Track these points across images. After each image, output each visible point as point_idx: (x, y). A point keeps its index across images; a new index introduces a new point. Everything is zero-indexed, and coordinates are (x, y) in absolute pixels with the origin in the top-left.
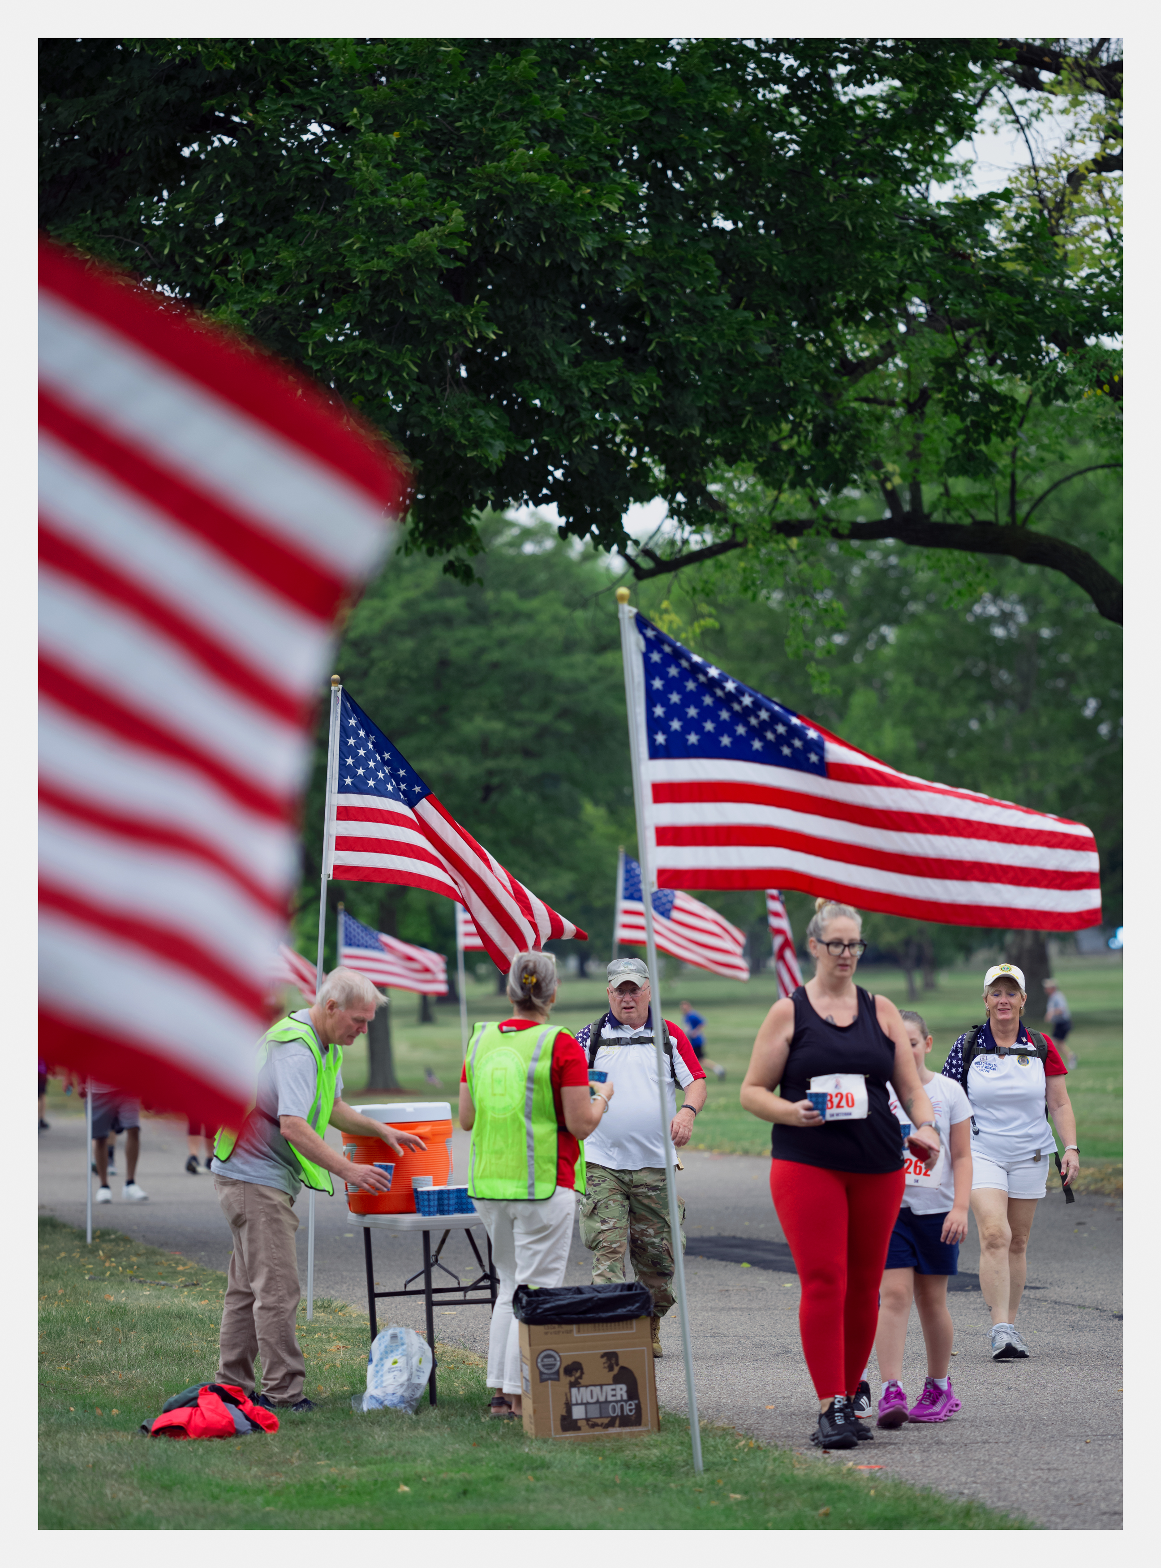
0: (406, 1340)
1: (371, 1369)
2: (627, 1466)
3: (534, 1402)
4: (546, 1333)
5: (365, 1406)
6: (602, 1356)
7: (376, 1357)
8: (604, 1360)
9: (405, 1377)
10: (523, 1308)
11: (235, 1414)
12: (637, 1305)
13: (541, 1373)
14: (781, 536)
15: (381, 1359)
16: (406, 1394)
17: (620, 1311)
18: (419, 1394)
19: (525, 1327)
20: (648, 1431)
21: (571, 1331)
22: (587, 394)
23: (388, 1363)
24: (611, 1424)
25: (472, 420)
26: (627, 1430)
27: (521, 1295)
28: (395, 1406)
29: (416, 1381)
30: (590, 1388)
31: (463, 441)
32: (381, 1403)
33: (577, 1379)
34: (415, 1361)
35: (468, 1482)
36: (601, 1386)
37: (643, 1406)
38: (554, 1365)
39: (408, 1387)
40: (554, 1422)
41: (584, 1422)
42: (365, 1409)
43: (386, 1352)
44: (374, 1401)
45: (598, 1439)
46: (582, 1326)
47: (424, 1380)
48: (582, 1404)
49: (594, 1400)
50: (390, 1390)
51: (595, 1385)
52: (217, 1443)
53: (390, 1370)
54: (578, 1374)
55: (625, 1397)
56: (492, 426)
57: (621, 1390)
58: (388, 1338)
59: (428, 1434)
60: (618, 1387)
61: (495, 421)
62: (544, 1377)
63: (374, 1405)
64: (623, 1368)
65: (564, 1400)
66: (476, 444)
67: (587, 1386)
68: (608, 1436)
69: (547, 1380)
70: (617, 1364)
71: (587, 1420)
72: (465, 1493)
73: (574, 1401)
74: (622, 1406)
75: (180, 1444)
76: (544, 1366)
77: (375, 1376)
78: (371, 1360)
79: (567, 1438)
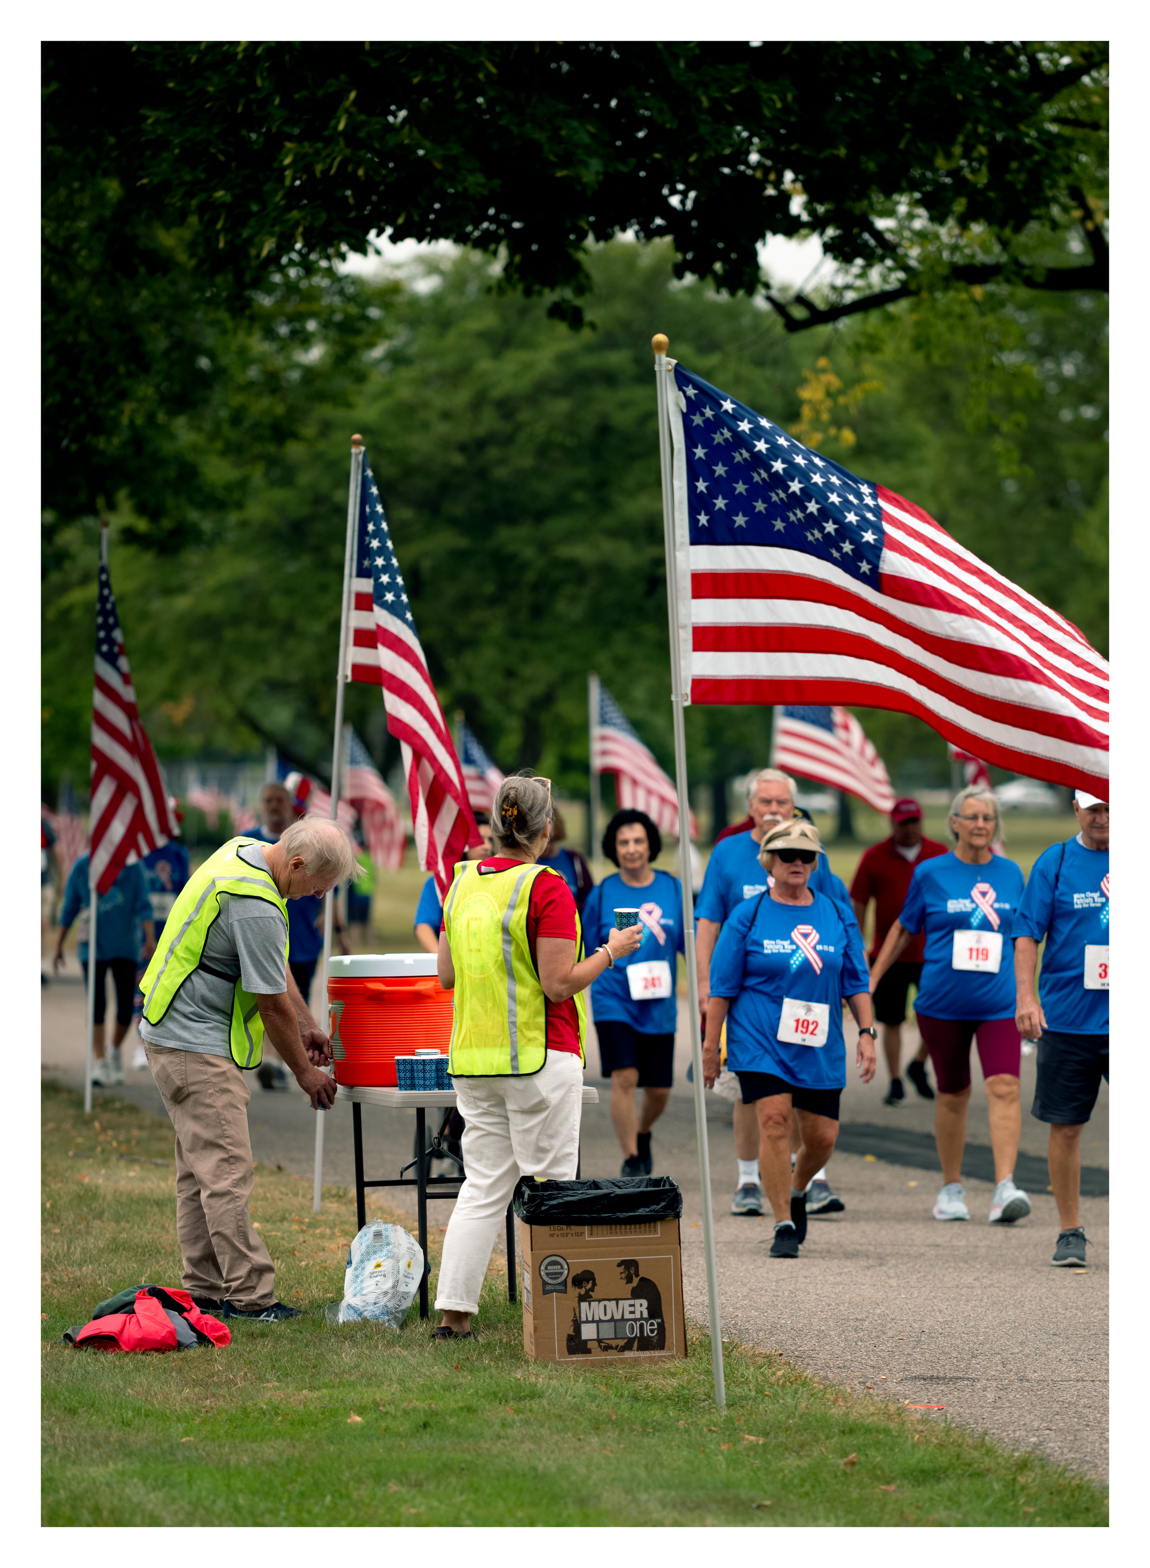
0: (392, 1240)
1: (349, 1272)
2: (635, 1398)
3: (534, 1319)
4: (552, 1235)
5: (342, 1318)
6: (619, 1265)
7: (355, 1260)
8: (622, 1269)
9: (389, 1284)
10: (524, 1204)
11: (177, 1323)
12: (663, 1204)
13: (545, 1283)
14: (962, 284)
15: (362, 1261)
16: (390, 1305)
17: (642, 1211)
18: (407, 1304)
19: (527, 1226)
20: (673, 1356)
21: (582, 1234)
22: (705, 102)
23: (370, 1266)
24: (628, 1346)
25: (563, 133)
26: (647, 1354)
27: (524, 1188)
28: (376, 1318)
29: (402, 1288)
30: (603, 1303)
31: (552, 158)
32: (360, 1314)
33: (587, 1292)
34: (403, 1264)
35: (434, 1413)
36: (617, 1300)
37: (666, 1326)
38: (561, 1274)
39: (393, 1296)
40: (559, 1343)
41: (596, 1343)
42: (341, 1321)
43: (368, 1253)
44: (352, 1312)
45: (611, 1364)
46: (595, 1228)
47: (413, 1287)
48: (593, 1321)
49: (609, 1317)
50: (371, 1299)
51: (609, 1300)
52: (155, 1358)
53: (372, 1275)
54: (589, 1286)
55: (646, 1315)
56: (587, 139)
57: (641, 1306)
58: (370, 1236)
59: (405, 1353)
60: (638, 1302)
61: (592, 136)
62: (548, 1288)
63: (353, 1317)
64: (643, 1279)
65: (572, 1317)
66: (567, 160)
67: (599, 1301)
68: (623, 1361)
69: (552, 1291)
70: (637, 1275)
71: (599, 1341)
72: (425, 1425)
73: (583, 1318)
74: (642, 1326)
75: (108, 1358)
76: (547, 1274)
77: (354, 1282)
78: (350, 1263)
79: (573, 1363)
